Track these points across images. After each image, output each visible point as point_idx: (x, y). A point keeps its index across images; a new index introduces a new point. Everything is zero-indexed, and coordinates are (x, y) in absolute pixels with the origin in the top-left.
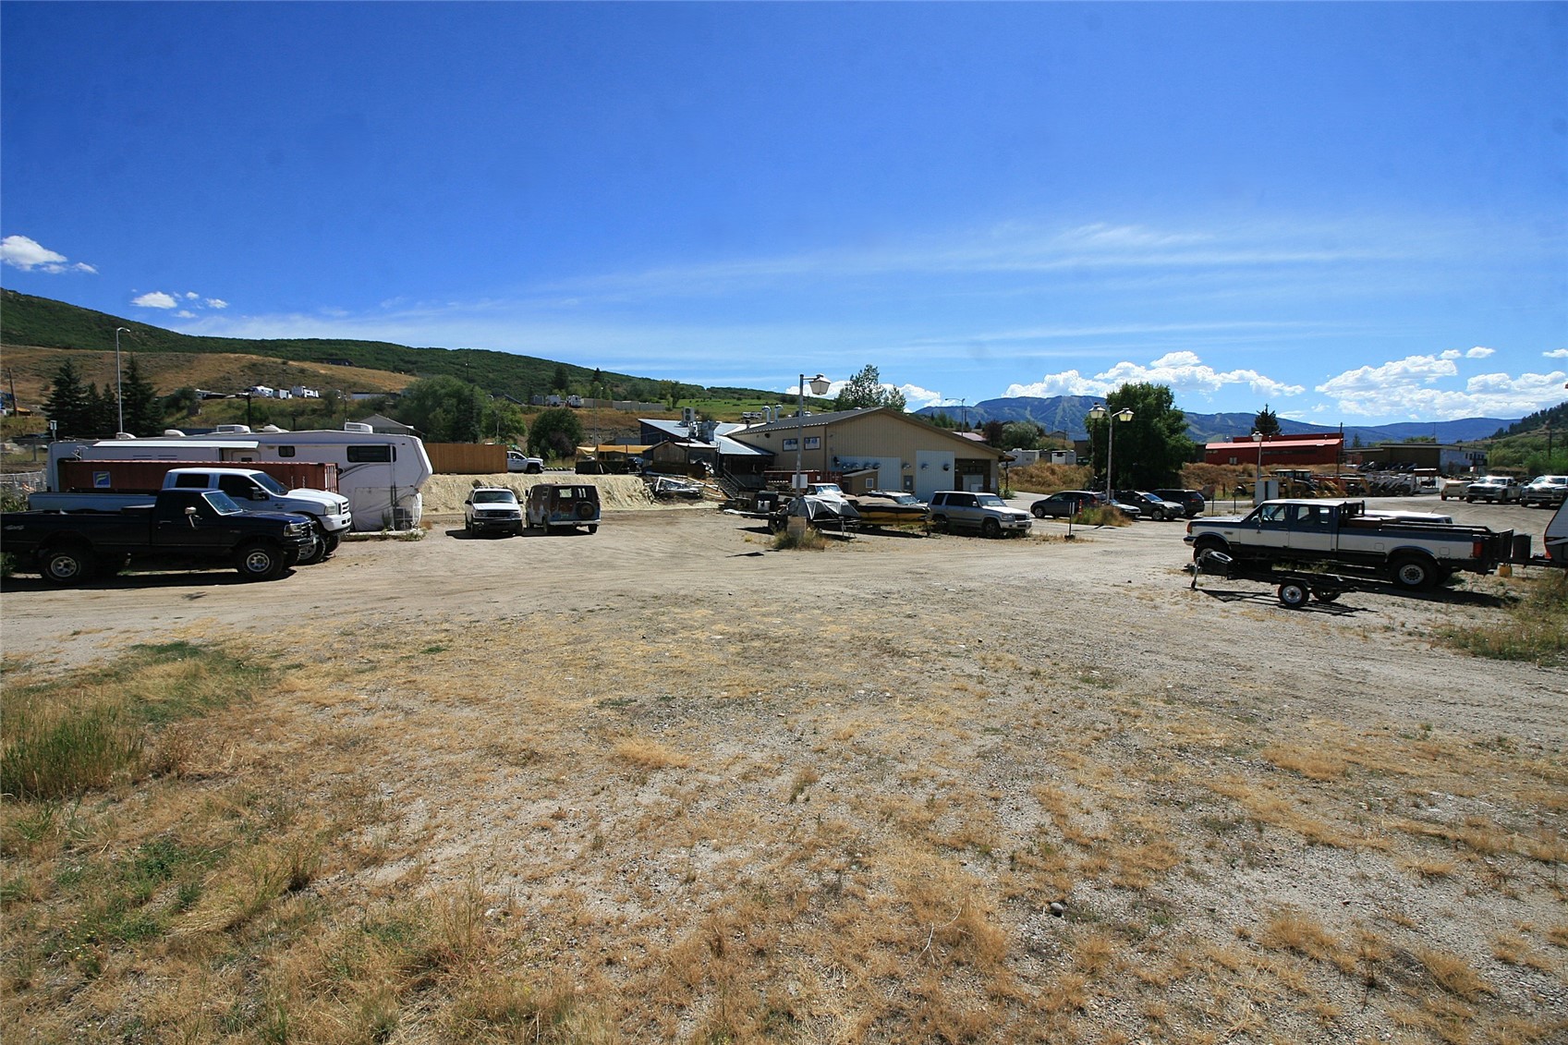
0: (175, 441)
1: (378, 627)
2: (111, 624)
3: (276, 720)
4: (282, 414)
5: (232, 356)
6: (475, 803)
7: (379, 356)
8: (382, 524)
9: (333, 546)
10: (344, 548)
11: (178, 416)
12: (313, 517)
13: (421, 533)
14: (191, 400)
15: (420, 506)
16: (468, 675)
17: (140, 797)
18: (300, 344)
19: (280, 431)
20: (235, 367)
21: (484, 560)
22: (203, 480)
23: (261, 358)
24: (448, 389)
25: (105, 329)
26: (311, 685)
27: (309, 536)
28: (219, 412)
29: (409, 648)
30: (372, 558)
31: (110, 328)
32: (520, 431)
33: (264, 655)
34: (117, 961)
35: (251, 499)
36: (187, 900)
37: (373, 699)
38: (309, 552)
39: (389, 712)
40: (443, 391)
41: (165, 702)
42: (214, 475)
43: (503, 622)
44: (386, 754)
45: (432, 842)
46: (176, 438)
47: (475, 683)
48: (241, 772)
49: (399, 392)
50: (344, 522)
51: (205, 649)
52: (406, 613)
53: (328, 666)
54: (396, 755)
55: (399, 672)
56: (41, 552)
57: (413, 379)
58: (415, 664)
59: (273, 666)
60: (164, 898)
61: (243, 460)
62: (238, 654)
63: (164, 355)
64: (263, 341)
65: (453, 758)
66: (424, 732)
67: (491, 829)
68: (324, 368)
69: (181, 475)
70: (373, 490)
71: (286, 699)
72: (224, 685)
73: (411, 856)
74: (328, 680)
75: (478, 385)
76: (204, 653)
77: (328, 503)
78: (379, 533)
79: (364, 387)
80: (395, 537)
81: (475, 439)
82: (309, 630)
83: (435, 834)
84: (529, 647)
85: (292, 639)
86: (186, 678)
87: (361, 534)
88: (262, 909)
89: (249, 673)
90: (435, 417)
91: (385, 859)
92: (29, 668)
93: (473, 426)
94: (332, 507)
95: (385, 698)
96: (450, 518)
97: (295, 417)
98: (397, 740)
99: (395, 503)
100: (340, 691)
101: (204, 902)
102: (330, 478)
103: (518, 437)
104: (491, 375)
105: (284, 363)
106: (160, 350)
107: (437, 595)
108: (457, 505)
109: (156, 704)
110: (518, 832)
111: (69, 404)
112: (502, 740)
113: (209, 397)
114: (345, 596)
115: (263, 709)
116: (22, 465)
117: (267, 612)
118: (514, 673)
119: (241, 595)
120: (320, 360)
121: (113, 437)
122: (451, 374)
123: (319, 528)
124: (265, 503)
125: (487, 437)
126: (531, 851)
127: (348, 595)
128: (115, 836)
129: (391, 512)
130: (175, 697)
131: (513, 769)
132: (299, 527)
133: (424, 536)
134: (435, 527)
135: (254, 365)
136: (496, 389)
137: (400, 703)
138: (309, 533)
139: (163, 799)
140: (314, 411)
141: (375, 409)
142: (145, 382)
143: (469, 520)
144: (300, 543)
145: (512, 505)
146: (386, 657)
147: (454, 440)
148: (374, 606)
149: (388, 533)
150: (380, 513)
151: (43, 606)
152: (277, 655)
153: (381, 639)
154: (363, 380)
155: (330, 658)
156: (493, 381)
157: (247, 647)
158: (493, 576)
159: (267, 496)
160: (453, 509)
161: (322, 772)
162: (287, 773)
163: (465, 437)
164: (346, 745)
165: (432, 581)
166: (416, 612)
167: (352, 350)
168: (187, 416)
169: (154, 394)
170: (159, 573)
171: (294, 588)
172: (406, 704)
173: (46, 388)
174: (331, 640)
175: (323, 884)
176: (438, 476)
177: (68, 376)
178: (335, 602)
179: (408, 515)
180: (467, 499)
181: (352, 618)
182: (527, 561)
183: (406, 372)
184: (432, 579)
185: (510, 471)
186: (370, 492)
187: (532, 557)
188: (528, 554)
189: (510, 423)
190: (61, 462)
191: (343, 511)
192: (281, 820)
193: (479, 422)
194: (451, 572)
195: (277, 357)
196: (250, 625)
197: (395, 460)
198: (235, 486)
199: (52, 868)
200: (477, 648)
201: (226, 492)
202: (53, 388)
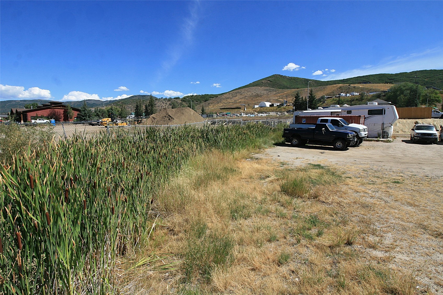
0: (321, 110)
1: (375, 170)
2: (304, 157)
3: (343, 192)
4: (347, 101)
5: (335, 85)
6: (413, 243)
7: (381, 79)
8: (378, 136)
9: (361, 142)
10: (364, 143)
11: (320, 104)
12: (356, 132)
13: (392, 140)
14: (324, 99)
15: (392, 131)
16: (410, 195)
17: (309, 203)
18: (354, 79)
19: (348, 106)
20: (335, 88)
21: (418, 152)
22: (326, 121)
23: (343, 85)
24: (407, 87)
25: (306, 82)
26: (353, 184)
27: (354, 138)
28: (330, 102)
29: (387, 179)
30: (374, 147)
31: (307, 82)
32: (438, 101)
33: (340, 172)
34: (303, 242)
35: (338, 126)
36: (319, 234)
37: (374, 194)
38: (354, 143)
39: (379, 200)
40: (405, 88)
41: (315, 180)
42: (330, 119)
43: (427, 177)
44: (378, 213)
45: (394, 250)
46: (321, 109)
47: (414, 198)
48: (333, 204)
49: (387, 90)
50: (365, 135)
51: (325, 167)
52: (385, 167)
53: (359, 179)
54: (381, 215)
55: (383, 187)
56: (291, 138)
57: (392, 85)
58: (389, 186)
59: (342, 176)
60: (314, 231)
61: (337, 115)
62: (333, 170)
63: (318, 87)
64: (344, 79)
65: (403, 223)
66: (392, 211)
67: (419, 256)
68: (362, 85)
69: (322, 120)
70: (375, 124)
71: (346, 187)
72: (330, 179)
73: (386, 252)
74: (359, 184)
75: (420, 84)
76: (325, 169)
77: (361, 128)
78: (376, 139)
79: (374, 90)
80: (382, 141)
81: (416, 106)
82: (353, 167)
83: (395, 248)
84: (440, 190)
85: (348, 169)
86: (320, 174)
87: (370, 139)
88: (338, 246)
89: (336, 176)
90: (400, 98)
91: (377, 248)
92: (288, 165)
93: (416, 100)
94: (362, 130)
95: (378, 195)
96: (404, 135)
97: (351, 102)
98: (381, 210)
99: (383, 129)
100: (361, 188)
101: (323, 236)
102: (362, 120)
103: (437, 104)
104: (426, 80)
105: (349, 85)
106: (317, 86)
107: (398, 163)
108: (407, 131)
109: (313, 180)
110: (432, 262)
111: (297, 102)
112: (425, 223)
113: (328, 98)
114: (364, 158)
115: (340, 188)
116: (288, 117)
117: (341, 160)
118: (432, 199)
119: (334, 154)
120: (360, 83)
121: (306, 110)
122: (408, 82)
123: (357, 136)
124: (343, 127)
125: (422, 105)
126: (438, 272)
127: (365, 158)
128: (304, 211)
129: (381, 132)
130: (318, 179)
131: (431, 237)
132: (351, 135)
133: (393, 141)
134: (397, 138)
135: (341, 87)
136: (428, 85)
137: (383, 197)
138: (354, 137)
139: (315, 205)
140: (357, 99)
141: (377, 97)
142: (314, 95)
143: (412, 136)
144: (351, 140)
145: (434, 131)
146: (379, 181)
147: (407, 106)
148: (374, 163)
149: (379, 139)
150: (377, 132)
151: (291, 151)
152: (344, 173)
153: (376, 174)
154: (374, 88)
155: (359, 177)
156: (427, 82)
157: (335, 169)
158: (423, 159)
159: (343, 125)
160: (405, 132)
161: (356, 212)
162: (346, 209)
163: (412, 105)
164: (364, 206)
165: (395, 158)
166: (389, 168)
167: (371, 78)
168: (322, 104)
169: (315, 98)
170: (314, 145)
171: (349, 154)
172: (385, 198)
173: (293, 99)
174: (360, 172)
175: (357, 247)
176: (400, 120)
177: (298, 95)
178: (361, 160)
179: (387, 133)
180: (412, 128)
181: (367, 166)
182: (439, 155)
183: (390, 83)
184: (396, 157)
185: (432, 118)
186: (374, 125)
187: (441, 153)
188: (440, 152)
189: (434, 98)
190: (296, 116)
191: (365, 131)
192: (345, 223)
193: (419, 99)
194: (404, 155)
195: (347, 84)
196: (336, 163)
197: (384, 114)
198: (335, 123)
199: (292, 213)
200: (415, 185)
201: (332, 124)
202: (295, 99)
